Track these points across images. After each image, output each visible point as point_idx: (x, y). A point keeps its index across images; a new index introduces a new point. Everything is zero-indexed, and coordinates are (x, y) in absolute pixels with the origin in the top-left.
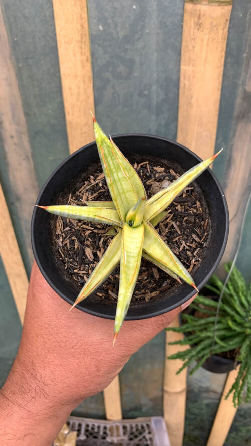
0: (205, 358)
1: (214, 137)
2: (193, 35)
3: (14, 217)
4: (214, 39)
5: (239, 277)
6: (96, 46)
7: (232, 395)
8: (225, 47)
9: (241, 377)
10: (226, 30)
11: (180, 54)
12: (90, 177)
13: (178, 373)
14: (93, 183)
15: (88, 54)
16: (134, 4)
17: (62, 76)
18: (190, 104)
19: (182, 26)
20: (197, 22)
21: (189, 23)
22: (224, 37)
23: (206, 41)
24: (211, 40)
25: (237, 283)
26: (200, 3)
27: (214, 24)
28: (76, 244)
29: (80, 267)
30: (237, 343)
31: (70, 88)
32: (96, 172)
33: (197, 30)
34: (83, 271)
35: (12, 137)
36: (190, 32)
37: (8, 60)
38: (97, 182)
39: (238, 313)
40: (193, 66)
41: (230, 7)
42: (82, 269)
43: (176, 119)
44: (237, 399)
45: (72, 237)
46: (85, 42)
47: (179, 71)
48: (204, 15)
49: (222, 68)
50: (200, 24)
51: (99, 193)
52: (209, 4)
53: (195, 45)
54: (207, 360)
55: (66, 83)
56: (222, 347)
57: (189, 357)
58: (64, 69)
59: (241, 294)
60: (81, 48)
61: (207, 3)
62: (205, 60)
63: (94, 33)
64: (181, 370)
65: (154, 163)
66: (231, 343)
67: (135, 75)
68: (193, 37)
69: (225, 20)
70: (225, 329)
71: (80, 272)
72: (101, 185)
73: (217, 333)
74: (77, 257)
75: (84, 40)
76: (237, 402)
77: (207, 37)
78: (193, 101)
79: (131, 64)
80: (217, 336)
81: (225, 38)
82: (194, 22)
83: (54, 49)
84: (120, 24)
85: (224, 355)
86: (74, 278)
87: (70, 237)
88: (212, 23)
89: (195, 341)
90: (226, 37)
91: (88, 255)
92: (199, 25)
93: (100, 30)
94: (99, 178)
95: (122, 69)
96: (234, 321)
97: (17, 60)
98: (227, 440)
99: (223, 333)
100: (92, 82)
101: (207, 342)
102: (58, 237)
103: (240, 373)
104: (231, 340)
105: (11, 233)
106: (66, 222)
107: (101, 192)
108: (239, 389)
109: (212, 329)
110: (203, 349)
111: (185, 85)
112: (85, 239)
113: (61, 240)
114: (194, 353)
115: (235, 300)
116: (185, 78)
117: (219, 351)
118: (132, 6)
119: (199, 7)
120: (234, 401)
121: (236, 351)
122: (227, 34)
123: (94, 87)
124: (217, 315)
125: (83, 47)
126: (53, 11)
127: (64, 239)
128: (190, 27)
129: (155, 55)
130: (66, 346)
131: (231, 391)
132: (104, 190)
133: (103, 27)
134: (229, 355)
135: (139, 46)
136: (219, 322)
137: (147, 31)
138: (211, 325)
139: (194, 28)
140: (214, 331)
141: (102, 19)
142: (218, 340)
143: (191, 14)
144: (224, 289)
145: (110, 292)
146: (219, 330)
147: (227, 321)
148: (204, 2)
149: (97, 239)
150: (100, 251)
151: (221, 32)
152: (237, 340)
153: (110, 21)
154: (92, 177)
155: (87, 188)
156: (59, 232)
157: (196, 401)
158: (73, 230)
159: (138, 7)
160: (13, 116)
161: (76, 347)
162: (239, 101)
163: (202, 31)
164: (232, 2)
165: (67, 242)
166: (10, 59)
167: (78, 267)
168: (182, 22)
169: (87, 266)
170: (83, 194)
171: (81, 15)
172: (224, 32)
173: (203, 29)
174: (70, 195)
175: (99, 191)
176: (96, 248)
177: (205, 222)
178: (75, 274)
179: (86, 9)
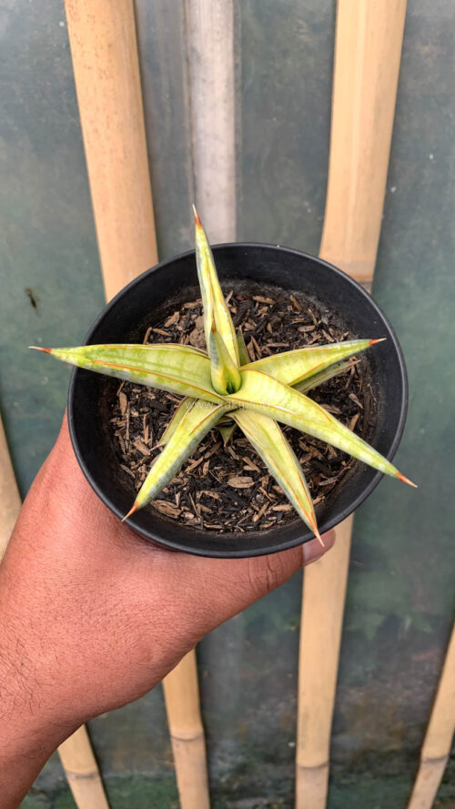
12: (112, 424)
14: (125, 424)
28: (211, 495)
29: (252, 508)
32: (111, 410)
34: (260, 509)
38: (127, 418)
42: (257, 509)
45: (195, 496)
51: (147, 424)
65: (159, 322)
71: (261, 513)
72: (135, 414)
86: (266, 526)
87: (194, 500)
91: (241, 486)
94: (123, 410)
102: (181, 518)
106: (165, 493)
107: (147, 421)
113: (191, 516)
127: (192, 511)
149: (223, 458)
150: (245, 464)
154: (114, 420)
155: (128, 438)
156: (177, 513)
158: (185, 489)
165: (199, 508)
167: (250, 511)
169: (257, 496)
170: (134, 447)
174: (124, 467)
175: (144, 422)
176: (238, 467)
177: (292, 303)
178: (259, 523)
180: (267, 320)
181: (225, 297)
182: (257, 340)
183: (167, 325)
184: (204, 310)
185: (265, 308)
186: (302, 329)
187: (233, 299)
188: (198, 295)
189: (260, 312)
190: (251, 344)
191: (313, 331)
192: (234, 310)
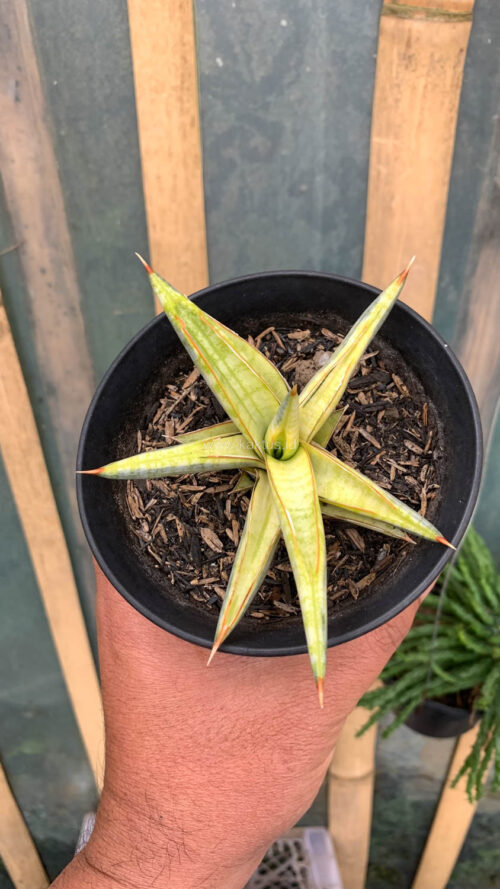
0: (413, 705)
1: (435, 276)
2: (397, 78)
4: (436, 86)
5: (481, 549)
6: (210, 97)
7: (463, 782)
8: (457, 102)
9: (482, 743)
10: (460, 69)
11: (370, 114)
12: (167, 389)
14: (178, 398)
15: (194, 112)
16: (284, 18)
17: (144, 155)
18: (388, 210)
19: (375, 61)
20: (405, 55)
21: (389, 54)
22: (456, 82)
23: (421, 90)
24: (429, 87)
25: (476, 560)
26: (411, 18)
27: (437, 57)
29: (201, 572)
30: (475, 675)
31: (159, 178)
32: (177, 375)
33: (403, 68)
34: (207, 577)
35: (43, 271)
36: (391, 72)
37: (40, 124)
38: (184, 394)
39: (477, 617)
40: (397, 136)
41: (468, 25)
42: (205, 575)
43: (361, 239)
44: (474, 786)
46: (188, 89)
47: (368, 145)
48: (418, 39)
49: (451, 142)
50: (410, 57)
51: (194, 415)
52: (427, 20)
53: (399, 96)
54: (417, 710)
56: (448, 684)
57: (382, 702)
58: (147, 140)
59: (484, 582)
60: (180, 100)
61: (423, 16)
62: (420, 124)
63: (207, 72)
66: (463, 675)
67: (284, 153)
68: (396, 82)
69: (458, 51)
70: (451, 648)
71: (203, 582)
72: (193, 397)
73: (437, 657)
74: (187, 552)
75: (186, 85)
76: (474, 792)
77: (422, 82)
78: (396, 204)
79: (275, 133)
80: (437, 662)
81: (457, 86)
82: (399, 54)
83: (130, 101)
84: (256, 57)
85: (450, 699)
86: (196, 597)
88: (432, 55)
89: (394, 671)
90: (460, 83)
91: (209, 543)
92: (408, 59)
93: (217, 67)
94: (186, 385)
95: (258, 141)
96: (471, 632)
97: (58, 122)
98: (454, 875)
99: (447, 655)
101: (415, 675)
103: (481, 734)
104: (464, 670)
106: (143, 486)
107: (197, 412)
108: (479, 766)
109: (427, 648)
110: (409, 688)
111: (379, 173)
112: (193, 512)
113: (146, 528)
114: (391, 694)
115: (472, 593)
116: (379, 162)
117: (440, 692)
118: (279, 21)
119: (408, 24)
120: (468, 791)
121: (473, 693)
122: (461, 78)
123: (204, 175)
124: (437, 622)
125: (185, 98)
126: (127, 32)
127: (151, 524)
128: (391, 63)
129: (323, 116)
130: (209, 741)
131: (462, 772)
132: (202, 406)
133: (224, 60)
134: (459, 699)
135: (292, 98)
136: (441, 635)
137: (308, 69)
138: (425, 640)
139: (399, 65)
140: (431, 652)
141: (224, 47)
142: (438, 670)
143: (393, 37)
144: (450, 571)
145: (276, 603)
146: (440, 649)
147: (457, 633)
148: (418, 16)
149: (218, 506)
150: (231, 528)
151: (450, 72)
152: (475, 669)
153: (237, 49)
154: (171, 387)
155: (168, 413)
156: (137, 514)
157: (392, 797)
159: (291, 23)
160: (48, 230)
161: (233, 736)
163: (414, 71)
164: (471, 17)
166: (44, 120)
167: (196, 572)
168: (376, 52)
169: (213, 564)
171: (182, 37)
172: (455, 73)
173: (416, 65)
174: (139, 434)
175: (194, 411)
176: (221, 525)
177: (422, 411)
178: (194, 588)
179: (191, 27)
180: (385, 407)
181: (367, 351)
182: (357, 417)
183: (290, 335)
184: (336, 349)
185: (395, 395)
186: (409, 444)
187: (373, 361)
188: (344, 331)
189: (387, 394)
190: (347, 417)
191: (416, 455)
192: (364, 371)
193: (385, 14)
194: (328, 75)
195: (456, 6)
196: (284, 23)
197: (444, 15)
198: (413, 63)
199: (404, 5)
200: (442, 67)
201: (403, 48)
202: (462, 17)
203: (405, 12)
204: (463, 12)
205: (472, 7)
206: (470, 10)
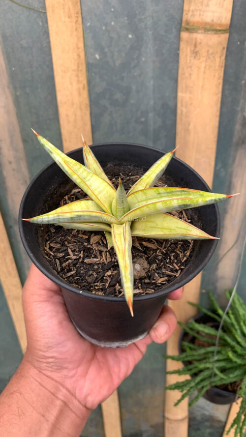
0: (205, 389)
1: (213, 164)
2: (190, 62)
3: (13, 240)
4: (210, 67)
5: (241, 305)
6: (93, 74)
7: (233, 430)
8: (222, 75)
9: (243, 412)
10: (223, 57)
11: (176, 81)
13: (176, 404)
15: (85, 82)
16: (130, 34)
17: (59, 104)
18: (187, 130)
19: (178, 54)
20: (194, 51)
21: (185, 52)
22: (221, 64)
23: (202, 69)
24: (207, 67)
25: (238, 311)
26: (196, 32)
27: (210, 52)
30: (237, 376)
31: (67, 116)
33: (193, 58)
35: (10, 163)
36: (187, 60)
37: (6, 89)
39: (238, 343)
40: (191, 93)
41: (227, 35)
44: (239, 435)
46: (81, 71)
47: (176, 97)
48: (200, 43)
49: (220, 95)
52: (205, 33)
53: (191, 72)
54: (207, 392)
55: (63, 111)
56: (222, 379)
57: (188, 388)
58: (61, 97)
59: (242, 324)
60: (77, 76)
61: (203, 31)
62: (203, 87)
63: (91, 62)
64: (179, 401)
66: (231, 376)
67: (132, 102)
68: (189, 65)
69: (221, 48)
70: (224, 360)
73: (217, 365)
75: (80, 68)
77: (203, 65)
78: (191, 127)
79: (127, 92)
80: (217, 368)
81: (222, 66)
82: (191, 51)
83: (51, 78)
84: (116, 54)
85: (225, 388)
88: (208, 51)
89: (194, 371)
90: (224, 65)
92: (195, 53)
93: (96, 58)
96: (235, 352)
97: (15, 88)
99: (222, 364)
100: (89, 109)
101: (206, 374)
103: (241, 407)
104: (232, 373)
105: (9, 257)
108: (241, 424)
109: (211, 360)
110: (202, 380)
111: (182, 111)
114: (193, 384)
115: (236, 330)
116: (182, 106)
117: (219, 383)
118: (128, 36)
119: (195, 35)
121: (237, 384)
122: (224, 62)
123: (91, 114)
124: (217, 345)
125: (80, 75)
126: (49, 43)
128: (186, 56)
129: (152, 82)
131: (232, 426)
133: (99, 56)
134: (230, 388)
135: (135, 74)
136: (219, 352)
137: (144, 59)
138: (210, 355)
139: (191, 57)
140: (214, 362)
141: (100, 48)
142: (217, 372)
143: (187, 42)
144: (225, 317)
146: (218, 361)
147: (227, 353)
148: (200, 31)
151: (218, 60)
152: (237, 373)
153: (106, 50)
157: (199, 429)
159: (134, 36)
160: (12, 142)
162: (238, 127)
163: (199, 59)
164: (228, 31)
166: (8, 87)
168: (179, 50)
171: (77, 45)
172: (221, 60)
173: (200, 56)
179: (82, 39)
193: (183, 31)
194: (154, 62)
195: (220, 25)
196: (130, 36)
197: (213, 30)
198: (198, 55)
199: (193, 26)
200: (214, 57)
201: (192, 49)
202: (224, 31)
203: (193, 29)
204: (224, 28)
205: (229, 25)
206: (228, 28)
